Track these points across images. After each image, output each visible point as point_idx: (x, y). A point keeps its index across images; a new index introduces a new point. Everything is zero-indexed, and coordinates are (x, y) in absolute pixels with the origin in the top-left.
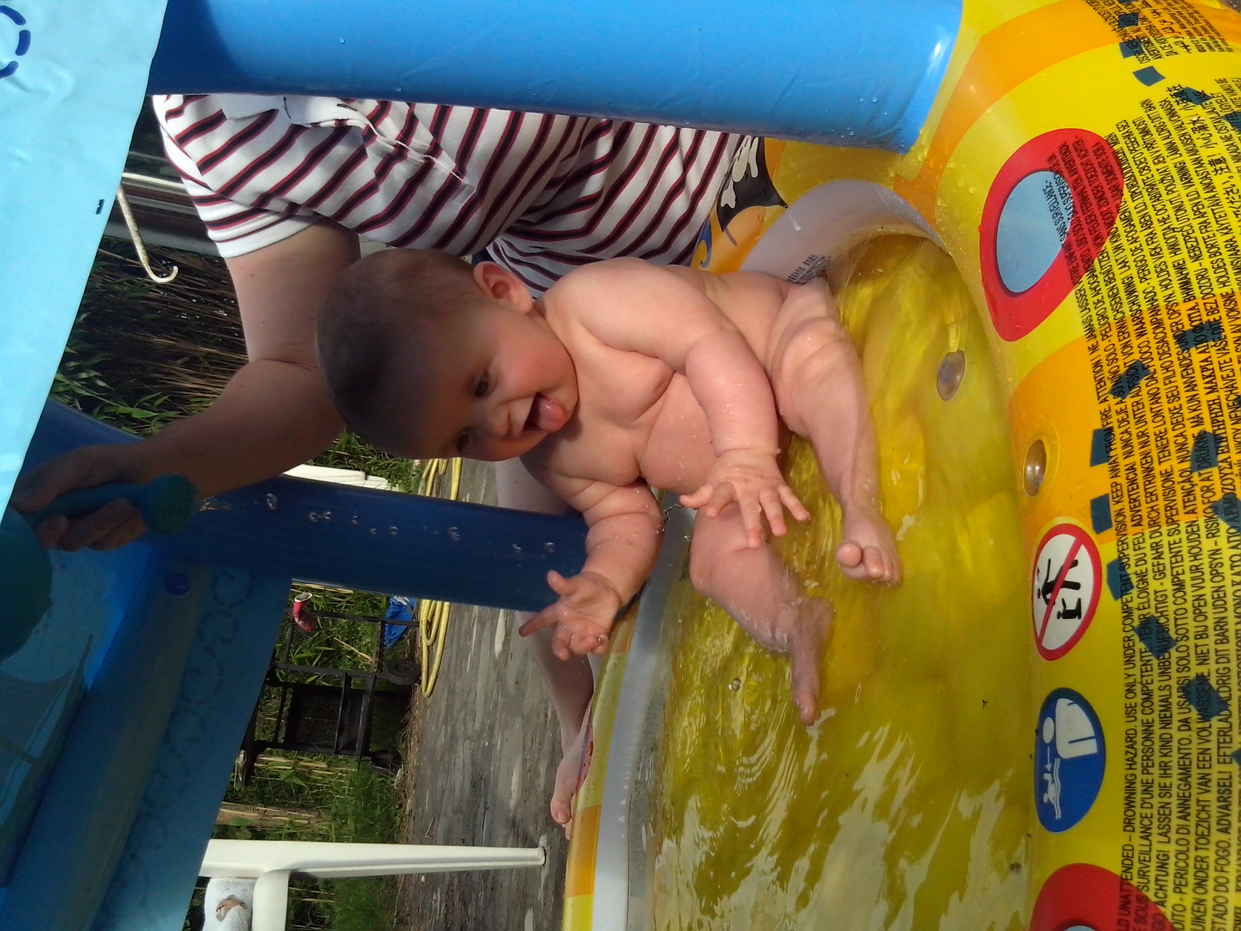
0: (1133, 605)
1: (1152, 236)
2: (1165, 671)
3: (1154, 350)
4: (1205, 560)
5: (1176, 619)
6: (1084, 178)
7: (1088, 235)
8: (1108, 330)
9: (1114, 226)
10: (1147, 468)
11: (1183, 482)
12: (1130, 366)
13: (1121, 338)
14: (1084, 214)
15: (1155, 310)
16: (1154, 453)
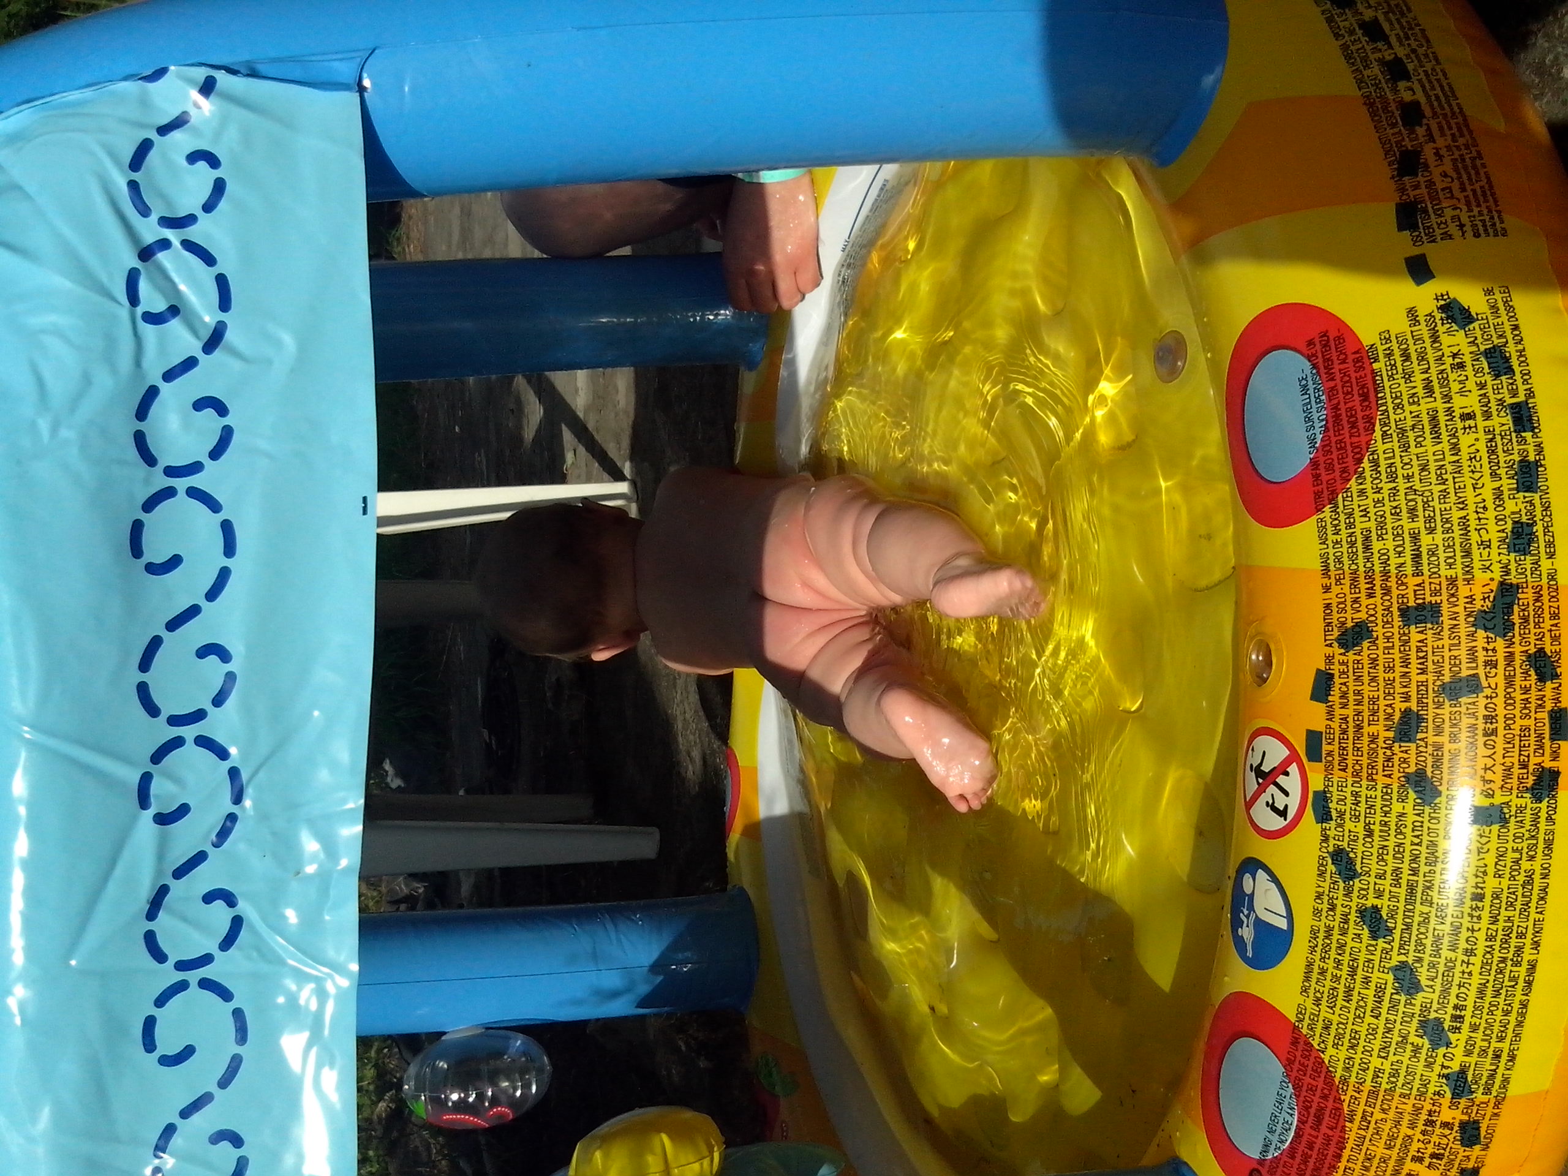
0: (1331, 833)
1: (1394, 492)
2: (1348, 894)
3: (1379, 615)
4: (1393, 820)
5: (1363, 858)
6: (1339, 387)
7: (1336, 462)
8: (1342, 577)
9: (1362, 465)
10: (1358, 725)
11: (1386, 748)
12: (1357, 623)
13: (1353, 591)
14: (1335, 436)
15: (1386, 575)
16: (1366, 714)
